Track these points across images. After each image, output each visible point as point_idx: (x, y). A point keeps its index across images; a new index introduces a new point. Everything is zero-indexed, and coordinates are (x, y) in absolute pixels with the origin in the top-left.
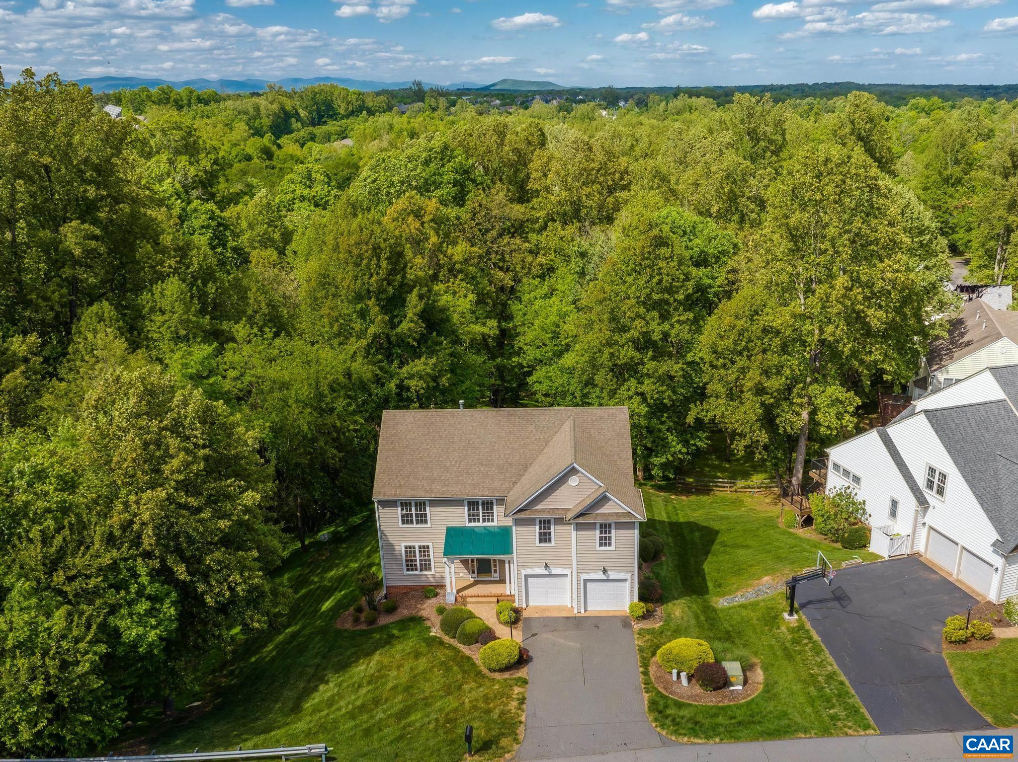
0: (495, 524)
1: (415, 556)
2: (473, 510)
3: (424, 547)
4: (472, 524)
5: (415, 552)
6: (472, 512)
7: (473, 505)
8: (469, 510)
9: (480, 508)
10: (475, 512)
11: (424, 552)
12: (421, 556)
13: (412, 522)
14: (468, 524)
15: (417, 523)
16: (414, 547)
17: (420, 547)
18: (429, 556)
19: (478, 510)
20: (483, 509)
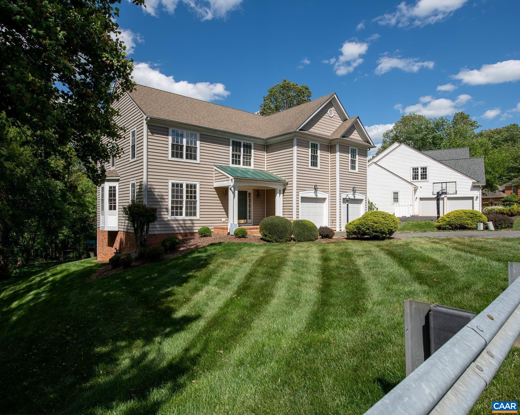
0: (252, 167)
1: (182, 197)
2: (236, 151)
3: (191, 186)
4: (235, 166)
5: (182, 192)
6: (235, 153)
7: (237, 145)
8: (233, 151)
9: (242, 149)
10: (238, 153)
11: (191, 192)
12: (187, 197)
13: (181, 157)
14: (231, 165)
15: (187, 158)
16: (182, 185)
17: (187, 186)
18: (195, 197)
19: (240, 151)
20: (244, 152)
